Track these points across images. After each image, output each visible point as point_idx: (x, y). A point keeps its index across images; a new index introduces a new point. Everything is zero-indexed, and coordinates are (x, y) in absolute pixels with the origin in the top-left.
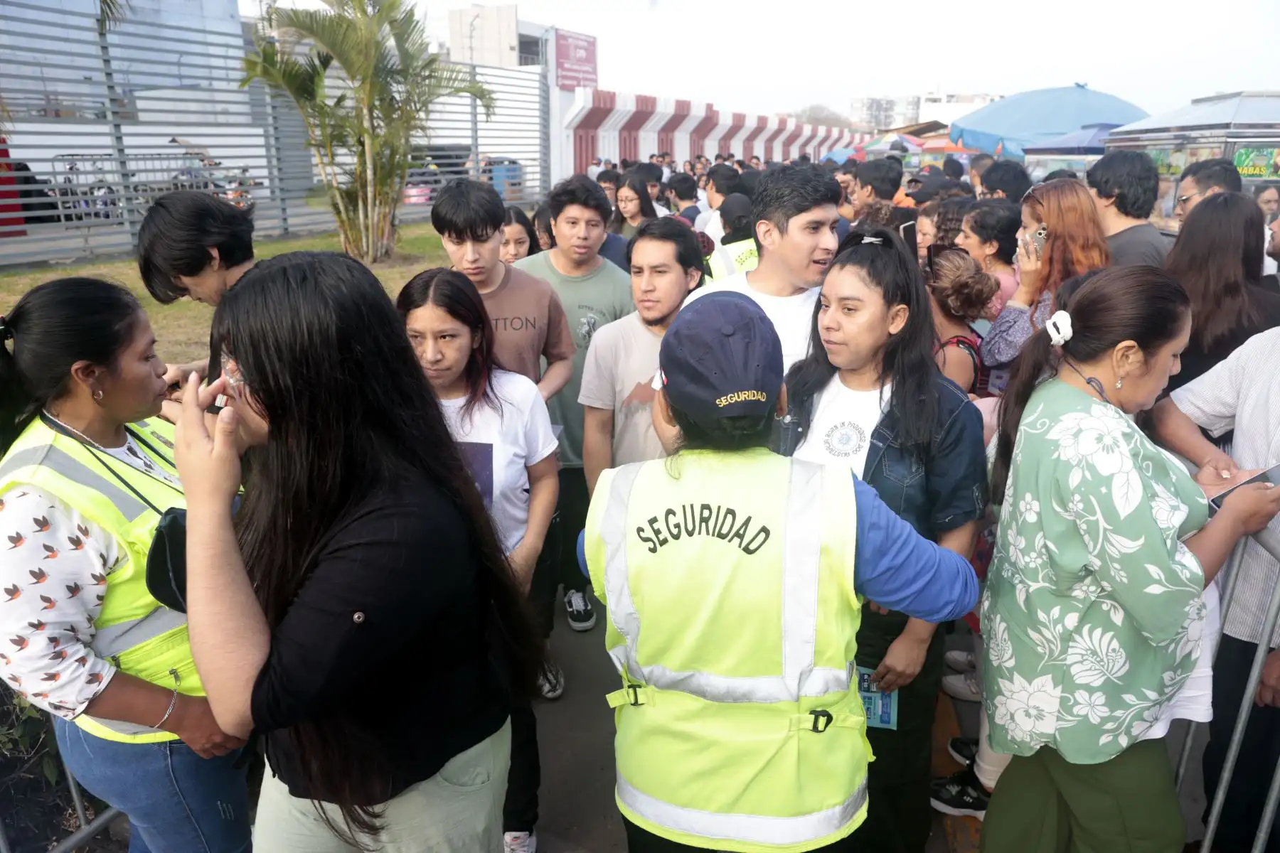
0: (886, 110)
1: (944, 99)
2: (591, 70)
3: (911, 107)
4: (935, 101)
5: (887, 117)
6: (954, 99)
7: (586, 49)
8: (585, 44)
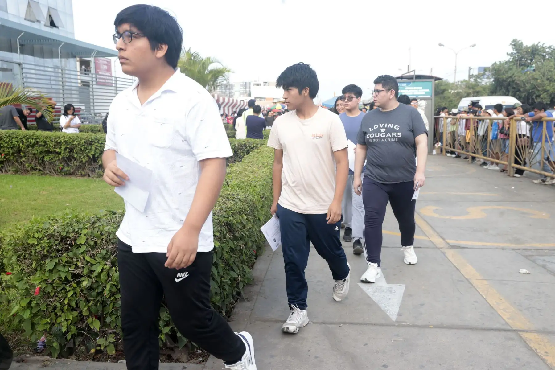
0: (229, 89)
1: (263, 84)
2: (109, 75)
3: (242, 87)
4: (258, 85)
5: (230, 93)
6: (267, 84)
7: (107, 65)
8: (106, 62)
